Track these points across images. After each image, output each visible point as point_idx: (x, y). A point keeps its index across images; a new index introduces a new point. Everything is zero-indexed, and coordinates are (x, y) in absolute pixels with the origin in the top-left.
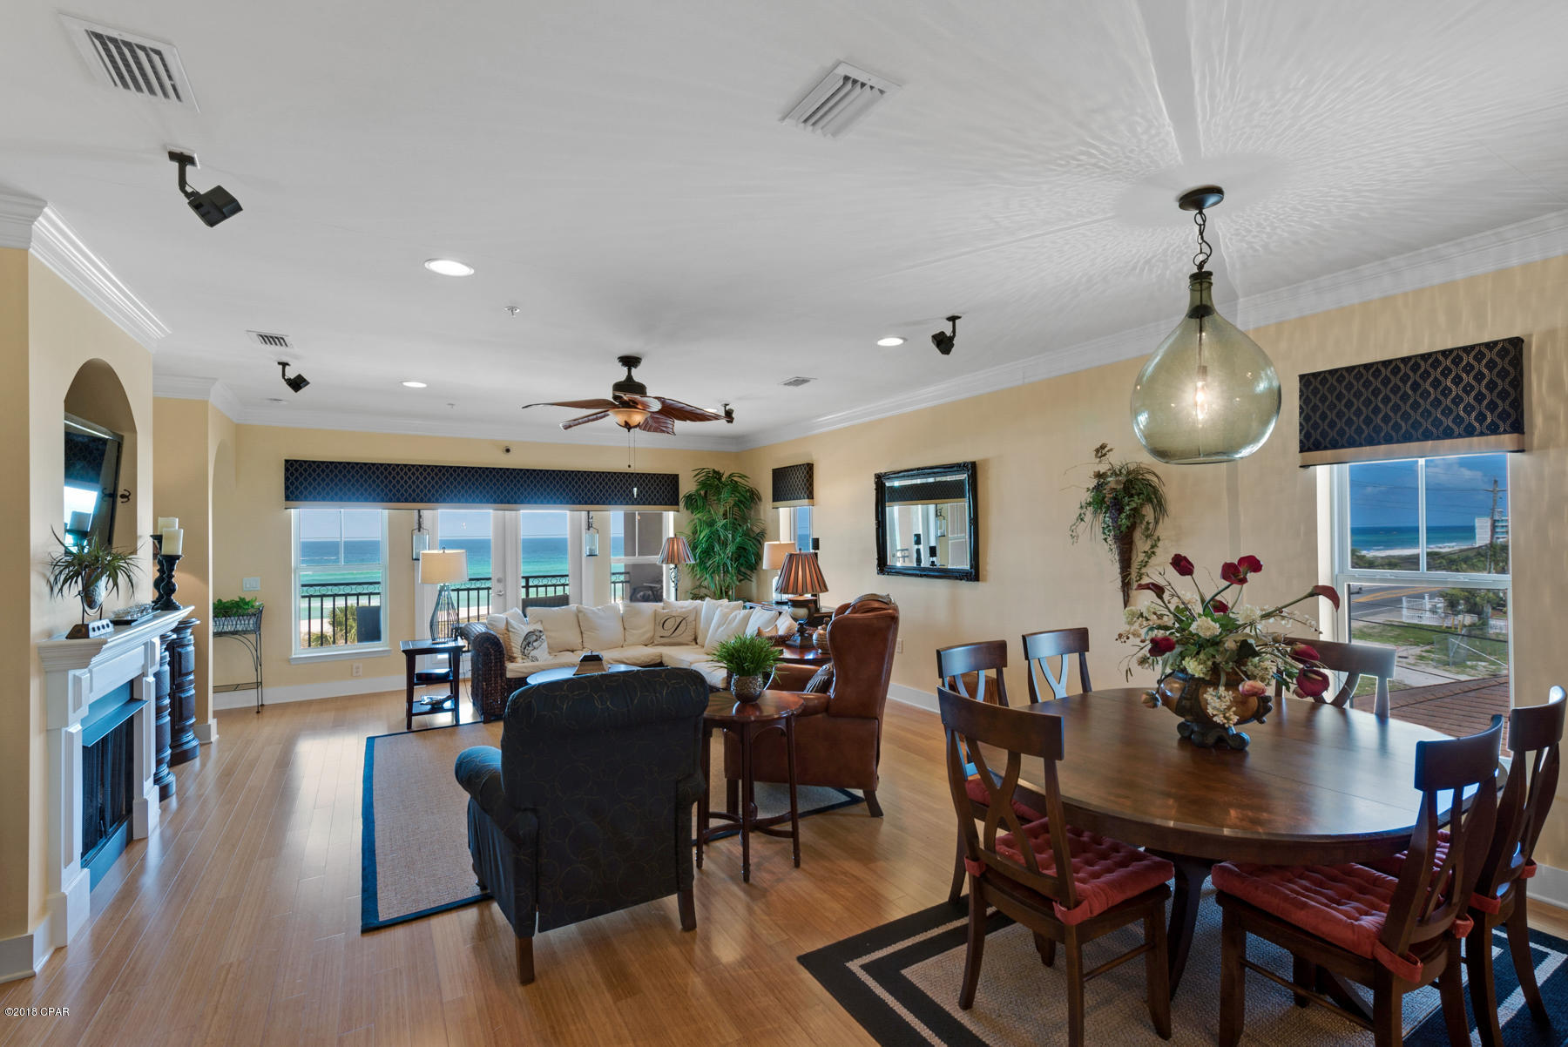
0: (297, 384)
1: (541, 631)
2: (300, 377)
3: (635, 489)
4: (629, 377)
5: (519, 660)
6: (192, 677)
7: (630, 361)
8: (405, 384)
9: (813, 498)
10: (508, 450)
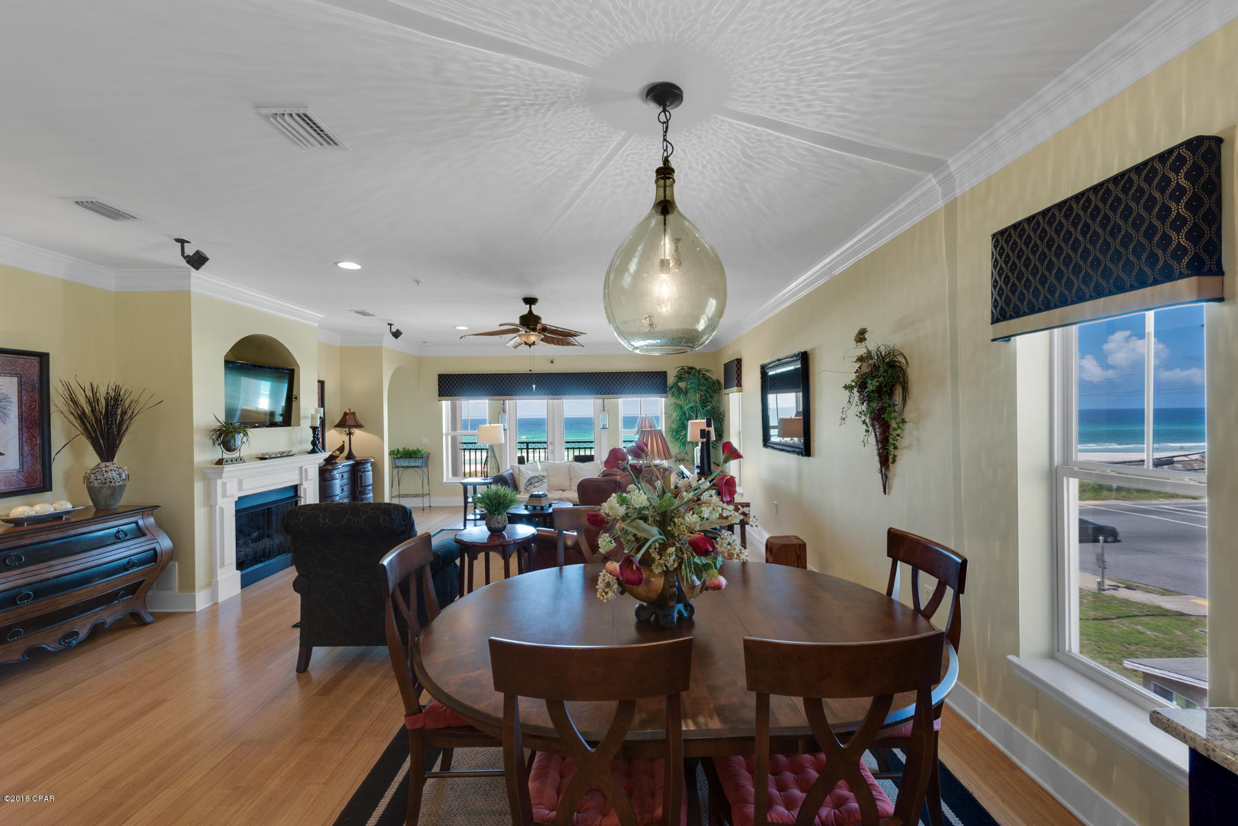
0: (397, 334)
1: (544, 477)
2: (398, 330)
3: (534, 386)
4: (530, 311)
5: (522, 493)
6: (370, 488)
7: (530, 301)
8: (457, 328)
9: (741, 386)
10: (552, 362)
